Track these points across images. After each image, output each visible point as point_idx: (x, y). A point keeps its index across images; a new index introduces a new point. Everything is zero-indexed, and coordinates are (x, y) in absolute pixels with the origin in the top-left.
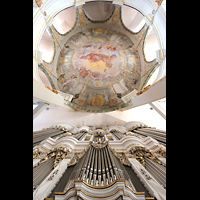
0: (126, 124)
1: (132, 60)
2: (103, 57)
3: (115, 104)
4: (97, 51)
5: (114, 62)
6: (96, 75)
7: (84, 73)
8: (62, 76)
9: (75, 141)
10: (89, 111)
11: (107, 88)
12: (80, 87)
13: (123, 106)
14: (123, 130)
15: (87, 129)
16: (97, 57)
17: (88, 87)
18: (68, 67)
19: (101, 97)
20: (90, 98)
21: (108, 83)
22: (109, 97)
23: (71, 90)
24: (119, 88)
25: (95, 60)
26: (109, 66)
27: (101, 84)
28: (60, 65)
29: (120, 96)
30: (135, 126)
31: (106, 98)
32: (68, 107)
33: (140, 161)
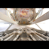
0: (30, 28)
1: (32, 13)
2: (25, 12)
3: (28, 23)
4: (24, 10)
5: (28, 13)
6: (24, 16)
7: (21, 16)
8: (16, 17)
9: (20, 32)
10: (22, 25)
11: (26, 20)
12: (20, 19)
13: (30, 24)
14: (30, 29)
15: (22, 29)
16: (24, 12)
17: (22, 20)
18: (17, 15)
19: (25, 22)
20: (22, 22)
21: (26, 18)
22: (27, 22)
23: (18, 20)
24: (29, 20)
25: (24, 13)
26: (27, 14)
27: (25, 19)
28: (15, 14)
29: (29, 22)
30: (32, 28)
31: (26, 22)
32: (18, 24)
33: (32, 35)
